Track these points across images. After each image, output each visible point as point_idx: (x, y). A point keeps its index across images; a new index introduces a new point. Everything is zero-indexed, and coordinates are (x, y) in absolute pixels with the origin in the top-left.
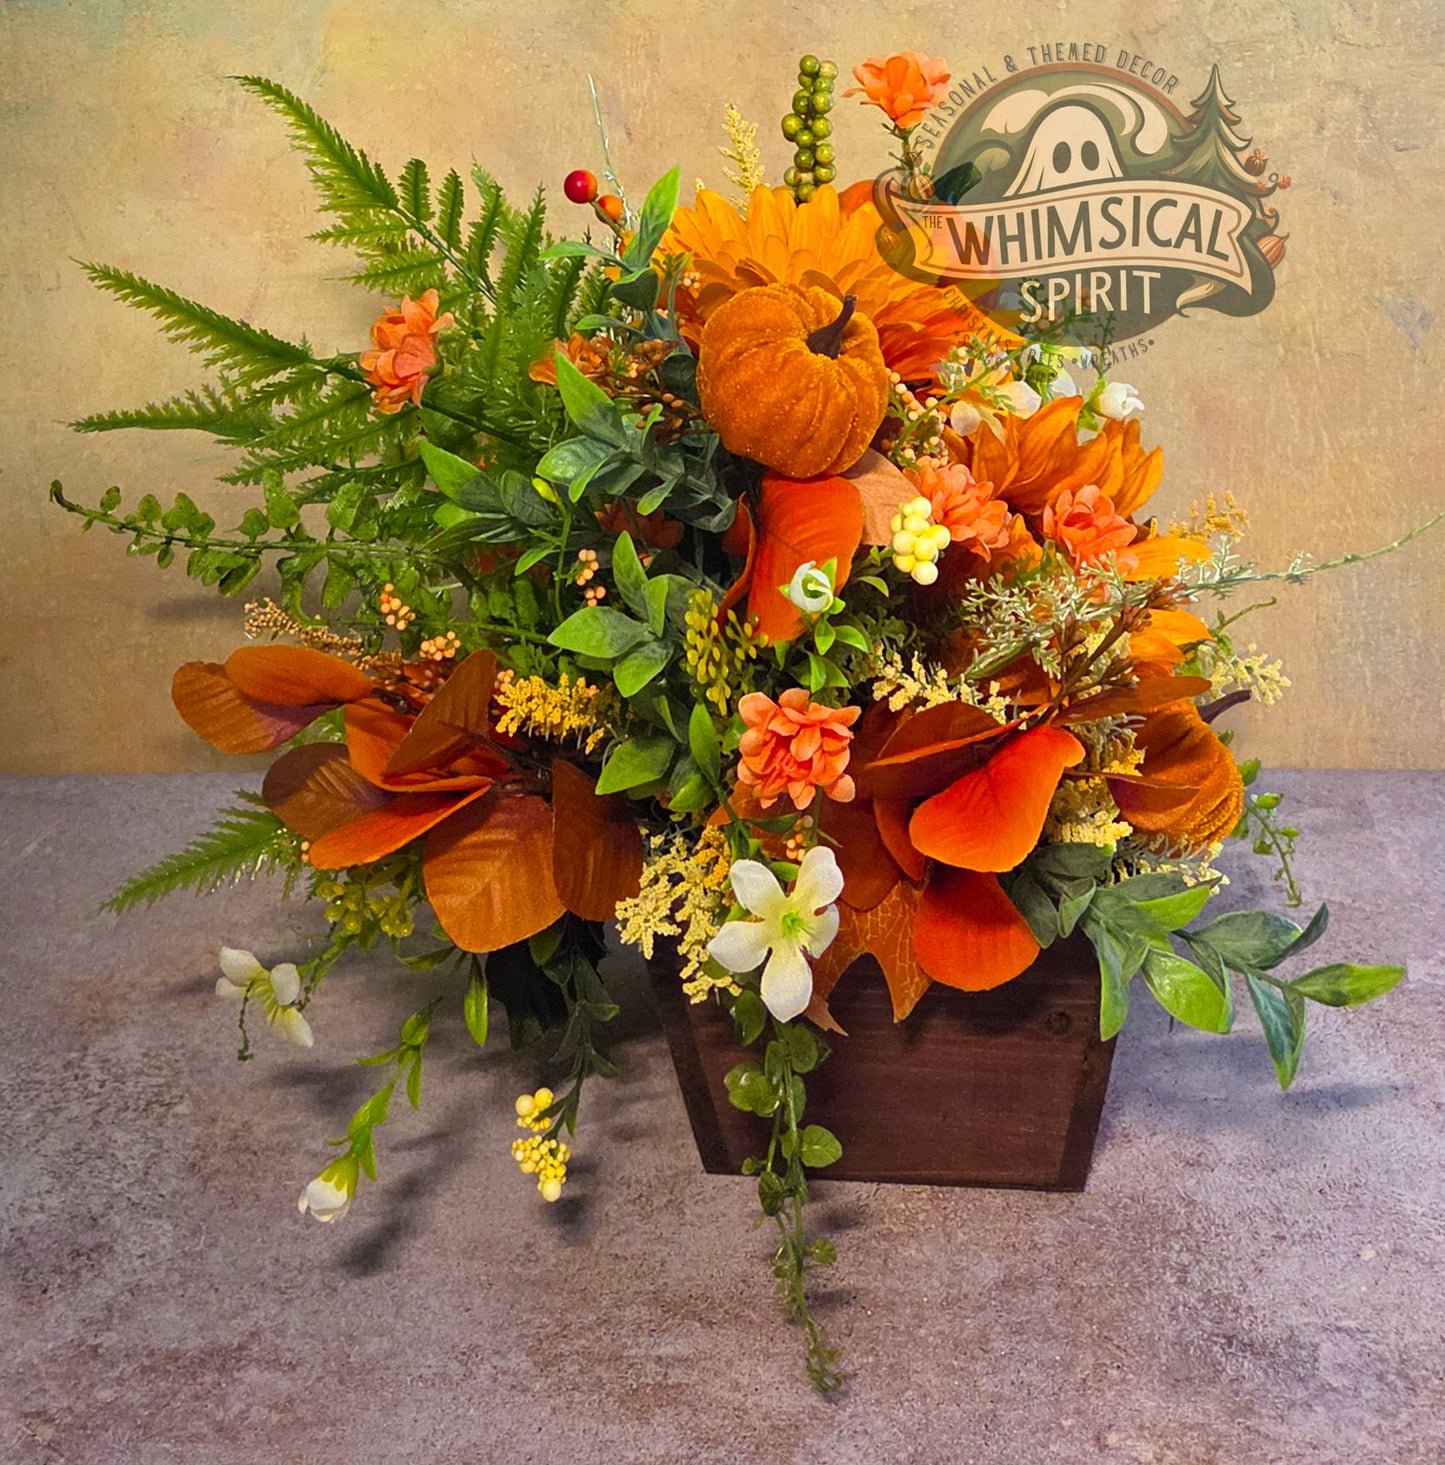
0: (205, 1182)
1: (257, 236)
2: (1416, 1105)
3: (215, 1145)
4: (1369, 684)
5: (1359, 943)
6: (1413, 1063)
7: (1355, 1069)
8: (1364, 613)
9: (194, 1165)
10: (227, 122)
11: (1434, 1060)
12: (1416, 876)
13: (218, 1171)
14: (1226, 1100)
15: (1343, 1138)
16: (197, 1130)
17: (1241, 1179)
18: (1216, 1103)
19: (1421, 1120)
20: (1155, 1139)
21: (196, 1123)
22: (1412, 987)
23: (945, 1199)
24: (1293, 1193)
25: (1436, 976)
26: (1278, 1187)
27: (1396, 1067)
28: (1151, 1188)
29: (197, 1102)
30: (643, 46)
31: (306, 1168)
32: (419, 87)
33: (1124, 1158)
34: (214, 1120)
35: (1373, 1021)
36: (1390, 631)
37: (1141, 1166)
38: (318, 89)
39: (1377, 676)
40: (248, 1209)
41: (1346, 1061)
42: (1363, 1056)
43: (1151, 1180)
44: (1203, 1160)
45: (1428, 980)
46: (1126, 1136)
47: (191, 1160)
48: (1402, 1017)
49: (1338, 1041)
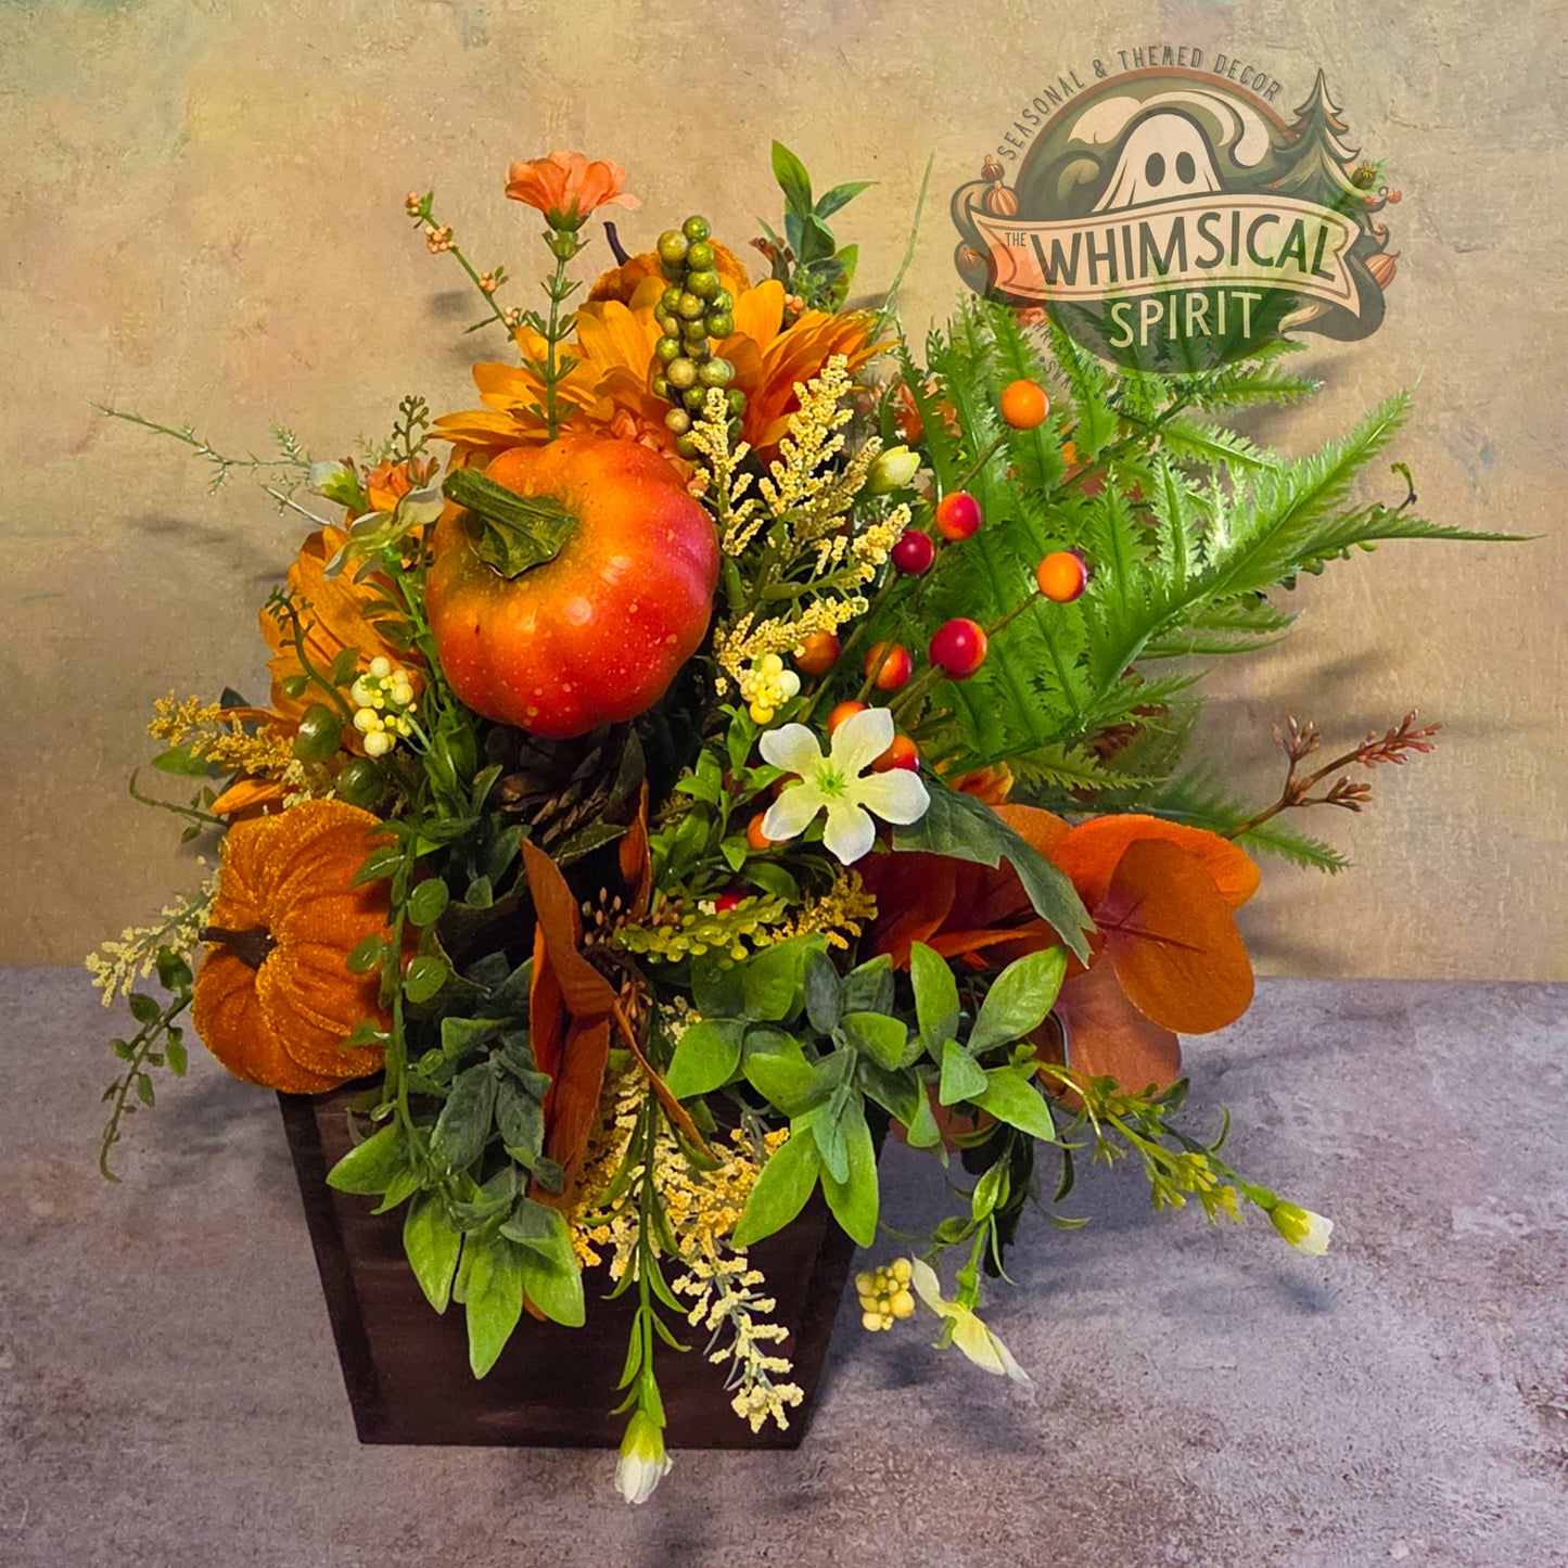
0: (28, 1449)
1: (105, 333)
2: (1459, 1377)
3: (41, 1406)
4: (1414, 881)
5: (1396, 1186)
6: (1457, 1327)
7: (1387, 1334)
8: (1410, 797)
9: (15, 1428)
10: (71, 198)
11: (1481, 1325)
12: (1463, 1105)
13: (44, 1435)
14: (1235, 1369)
15: (1373, 1415)
16: (19, 1387)
17: (1252, 1462)
18: (1224, 1372)
19: (1465, 1395)
20: (1152, 1413)
21: (18, 1379)
22: (1458, 1237)
23: (901, 1481)
24: (1313, 1480)
25: (1486, 1226)
26: (1295, 1472)
27: (1436, 1331)
28: (1145, 1472)
29: (20, 1357)
30: (567, 114)
31: (148, 1434)
32: (299, 159)
33: (1113, 1434)
34: (40, 1376)
35: (1411, 1277)
36: (1440, 819)
37: (1134, 1445)
38: (178, 160)
39: (1425, 873)
40: (79, 1480)
41: (1378, 1324)
42: (1398, 1319)
43: (1146, 1461)
44: (1207, 1439)
45: (1476, 1230)
46: (1117, 1410)
47: (12, 1423)
48: (1444, 1274)
49: (1367, 1300)
